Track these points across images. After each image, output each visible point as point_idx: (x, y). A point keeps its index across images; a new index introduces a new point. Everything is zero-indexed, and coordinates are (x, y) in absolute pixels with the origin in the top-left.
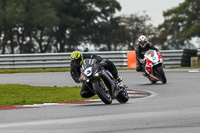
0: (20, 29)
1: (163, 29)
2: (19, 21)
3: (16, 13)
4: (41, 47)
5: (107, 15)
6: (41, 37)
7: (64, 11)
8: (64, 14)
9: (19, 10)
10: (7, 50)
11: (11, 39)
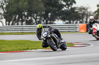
0: (26, 13)
1: (97, 13)
2: (25, 9)
4: (36, 22)
5: (69, 6)
6: (36, 17)
7: (47, 4)
8: (48, 6)
9: (25, 4)
11: (22, 18)
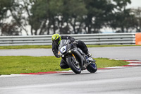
0: (60, 17)
2: (59, 11)
3: (57, 6)
4: (74, 30)
5: (121, 7)
6: (75, 22)
7: (90, 5)
8: (91, 7)
9: (59, 4)
10: (51, 32)
11: (54, 24)
